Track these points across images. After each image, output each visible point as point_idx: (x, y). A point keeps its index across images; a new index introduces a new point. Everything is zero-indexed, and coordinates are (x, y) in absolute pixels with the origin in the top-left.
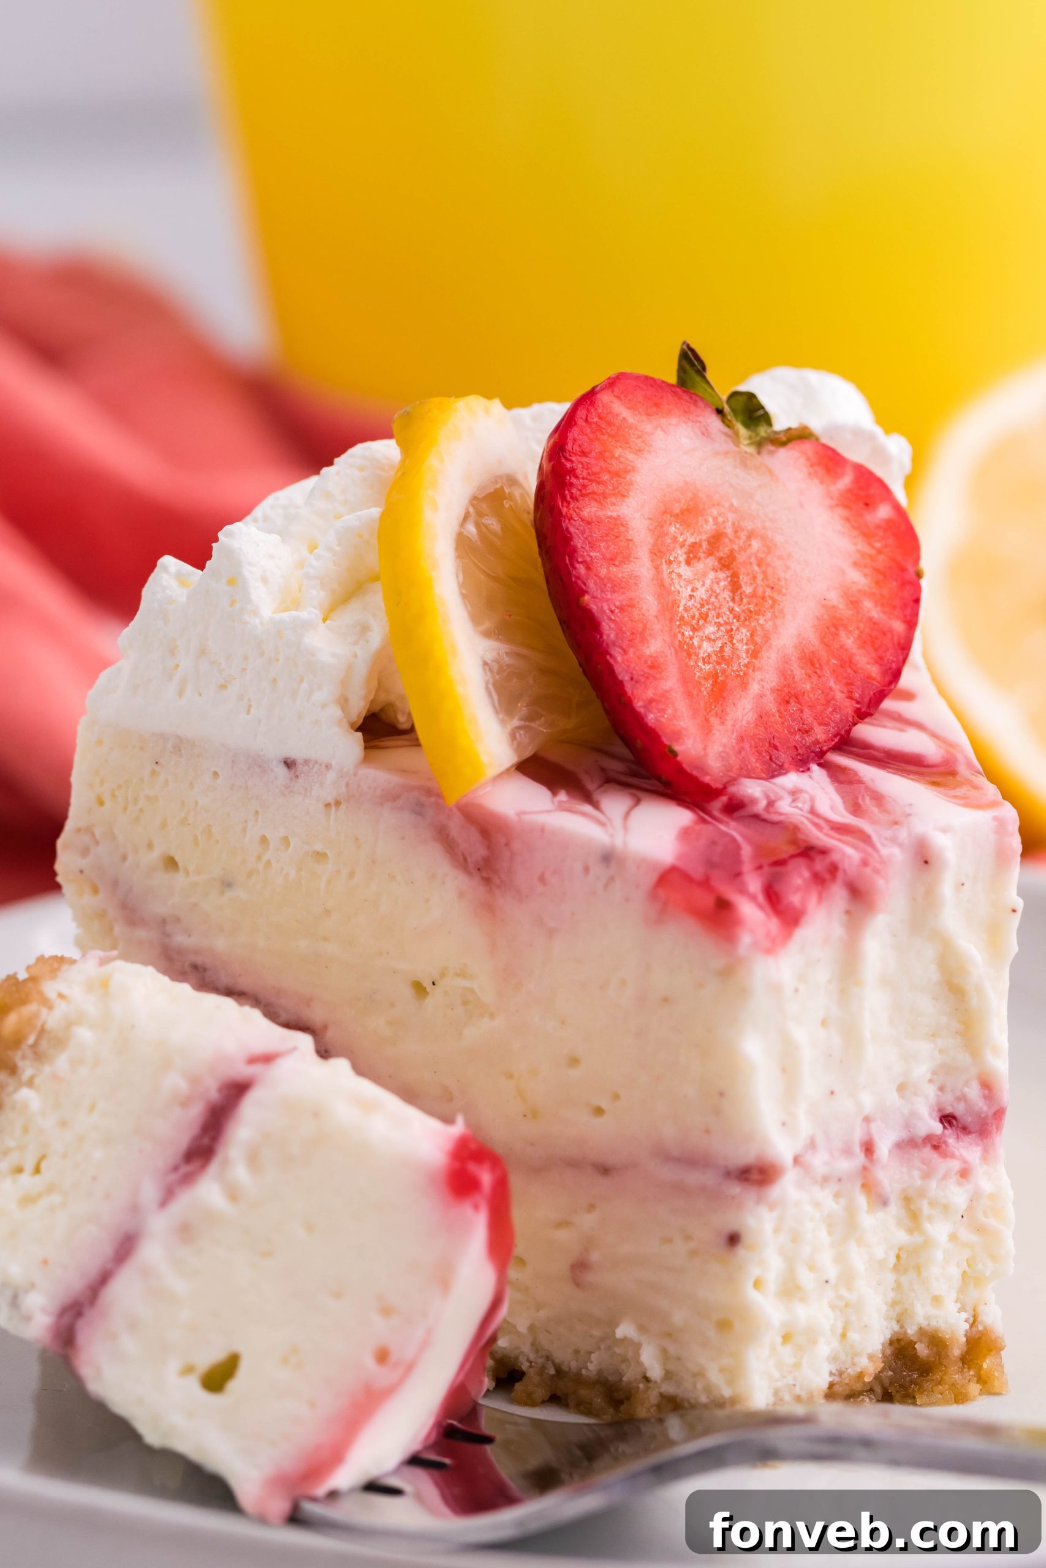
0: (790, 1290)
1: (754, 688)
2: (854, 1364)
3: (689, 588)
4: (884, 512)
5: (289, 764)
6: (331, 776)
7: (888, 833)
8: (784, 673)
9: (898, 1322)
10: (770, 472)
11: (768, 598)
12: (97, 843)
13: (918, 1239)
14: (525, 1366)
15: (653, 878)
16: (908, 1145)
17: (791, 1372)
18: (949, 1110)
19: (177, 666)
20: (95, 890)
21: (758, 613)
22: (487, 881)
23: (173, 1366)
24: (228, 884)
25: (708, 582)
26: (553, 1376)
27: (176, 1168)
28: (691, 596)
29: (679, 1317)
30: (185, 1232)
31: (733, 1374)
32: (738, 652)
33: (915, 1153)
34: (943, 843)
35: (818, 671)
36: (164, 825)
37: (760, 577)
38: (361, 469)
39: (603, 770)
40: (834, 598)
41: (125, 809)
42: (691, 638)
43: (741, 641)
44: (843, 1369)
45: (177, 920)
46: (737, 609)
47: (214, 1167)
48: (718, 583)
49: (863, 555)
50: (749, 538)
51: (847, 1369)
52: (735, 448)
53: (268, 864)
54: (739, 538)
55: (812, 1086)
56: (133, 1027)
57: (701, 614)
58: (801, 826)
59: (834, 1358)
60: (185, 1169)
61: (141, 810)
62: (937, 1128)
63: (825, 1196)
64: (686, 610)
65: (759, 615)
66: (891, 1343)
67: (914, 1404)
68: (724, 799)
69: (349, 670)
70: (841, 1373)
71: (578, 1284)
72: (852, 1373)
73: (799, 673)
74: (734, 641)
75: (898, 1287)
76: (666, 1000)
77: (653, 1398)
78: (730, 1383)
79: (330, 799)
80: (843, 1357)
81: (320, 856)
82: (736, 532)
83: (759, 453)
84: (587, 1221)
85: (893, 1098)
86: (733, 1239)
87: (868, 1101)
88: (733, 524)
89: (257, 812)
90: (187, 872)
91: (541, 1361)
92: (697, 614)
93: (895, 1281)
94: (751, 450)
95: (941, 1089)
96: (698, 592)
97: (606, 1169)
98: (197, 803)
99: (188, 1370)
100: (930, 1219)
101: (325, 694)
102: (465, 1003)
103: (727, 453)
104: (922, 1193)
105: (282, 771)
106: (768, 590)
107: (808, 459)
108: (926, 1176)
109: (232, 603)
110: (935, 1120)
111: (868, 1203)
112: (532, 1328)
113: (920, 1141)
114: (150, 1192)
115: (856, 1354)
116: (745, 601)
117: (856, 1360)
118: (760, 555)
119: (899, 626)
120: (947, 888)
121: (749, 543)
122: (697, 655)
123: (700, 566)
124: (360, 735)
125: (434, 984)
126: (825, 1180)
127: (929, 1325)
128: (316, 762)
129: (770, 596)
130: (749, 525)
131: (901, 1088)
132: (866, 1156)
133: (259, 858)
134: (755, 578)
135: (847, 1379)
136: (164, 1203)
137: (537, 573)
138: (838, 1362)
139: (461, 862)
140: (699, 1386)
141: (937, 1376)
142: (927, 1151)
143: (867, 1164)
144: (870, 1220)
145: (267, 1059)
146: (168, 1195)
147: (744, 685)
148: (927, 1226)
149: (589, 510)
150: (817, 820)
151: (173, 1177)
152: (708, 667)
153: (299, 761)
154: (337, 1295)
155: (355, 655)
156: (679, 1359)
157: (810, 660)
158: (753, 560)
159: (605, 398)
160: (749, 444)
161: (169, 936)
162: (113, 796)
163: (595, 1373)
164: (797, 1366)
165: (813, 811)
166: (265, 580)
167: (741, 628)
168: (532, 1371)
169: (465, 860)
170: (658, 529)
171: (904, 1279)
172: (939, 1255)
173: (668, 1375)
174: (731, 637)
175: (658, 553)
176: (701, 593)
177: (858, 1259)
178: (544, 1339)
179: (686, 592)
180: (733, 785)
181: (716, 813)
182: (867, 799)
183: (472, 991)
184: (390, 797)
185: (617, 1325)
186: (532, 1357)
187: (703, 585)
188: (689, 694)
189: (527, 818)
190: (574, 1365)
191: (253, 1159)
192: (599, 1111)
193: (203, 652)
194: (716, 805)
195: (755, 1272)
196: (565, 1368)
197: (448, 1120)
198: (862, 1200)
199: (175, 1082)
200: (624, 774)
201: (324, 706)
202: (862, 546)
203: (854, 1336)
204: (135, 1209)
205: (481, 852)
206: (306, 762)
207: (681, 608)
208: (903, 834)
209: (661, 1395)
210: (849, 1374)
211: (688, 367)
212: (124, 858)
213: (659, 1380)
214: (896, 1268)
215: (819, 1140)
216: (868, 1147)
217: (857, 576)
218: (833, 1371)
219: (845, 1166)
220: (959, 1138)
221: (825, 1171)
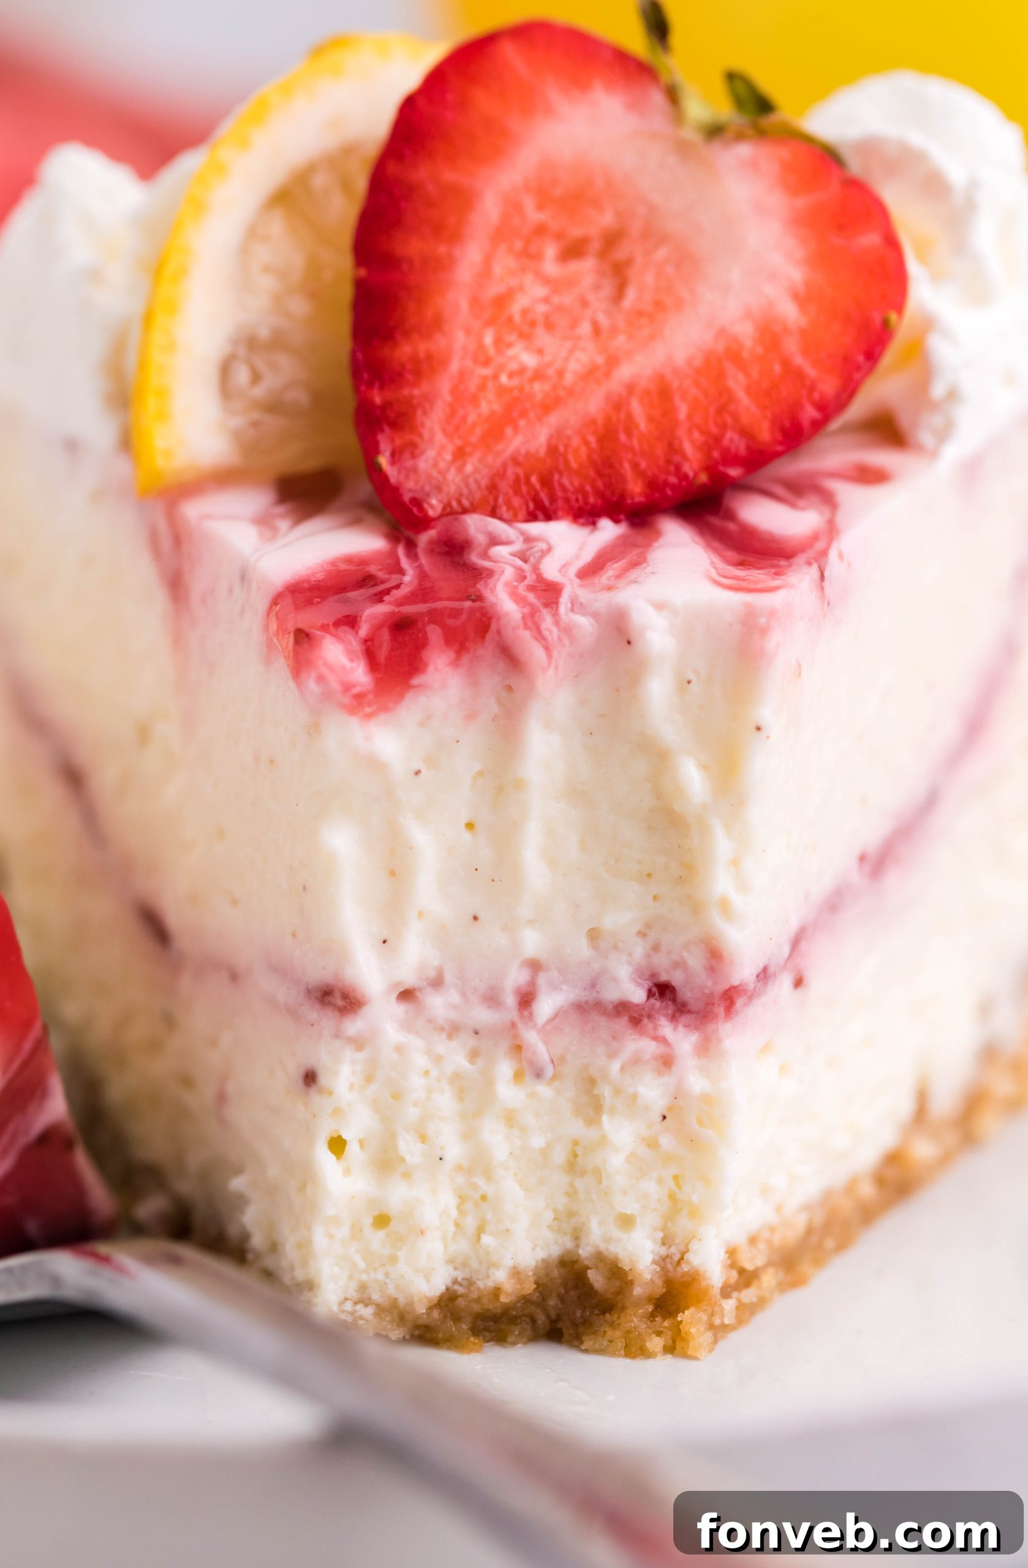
1: (560, 416)
2: (490, 1278)
9: (575, 1238)
13: (593, 1134)
16: (590, 1007)
17: (382, 1265)
18: (664, 978)
33: (599, 1019)
44: (469, 1278)
50: (659, 242)
51: (474, 1279)
54: (646, 241)
55: (429, 899)
62: (638, 995)
63: (456, 1055)
72: (481, 1287)
73: (636, 407)
75: (572, 1193)
80: (474, 1264)
82: (644, 233)
83: (707, 143)
85: (581, 948)
86: (310, 1079)
87: (532, 943)
93: (568, 1185)
94: (696, 137)
95: (655, 948)
97: (234, 975)
100: (612, 1111)
103: (656, 136)
104: (603, 1076)
108: (610, 1049)
110: (637, 986)
113: (611, 1007)
115: (493, 1266)
118: (666, 267)
121: (656, 249)
123: (578, 265)
126: (452, 1029)
127: (607, 1250)
129: (650, 315)
131: (594, 935)
132: (519, 1011)
135: (476, 1293)
138: (467, 1269)
141: (612, 1319)
142: (618, 1022)
143: (519, 1020)
150: (529, 574)
160: (698, 130)
164: (394, 1260)
165: (535, 566)
171: (579, 1184)
181: (417, 545)
195: (332, 1127)
198: (505, 1067)
203: (492, 1241)
210: (478, 1287)
214: (569, 1167)
215: (448, 977)
216: (526, 999)
217: (789, 311)
218: (460, 1279)
219: (483, 1016)
220: (673, 1018)
221: (452, 1015)
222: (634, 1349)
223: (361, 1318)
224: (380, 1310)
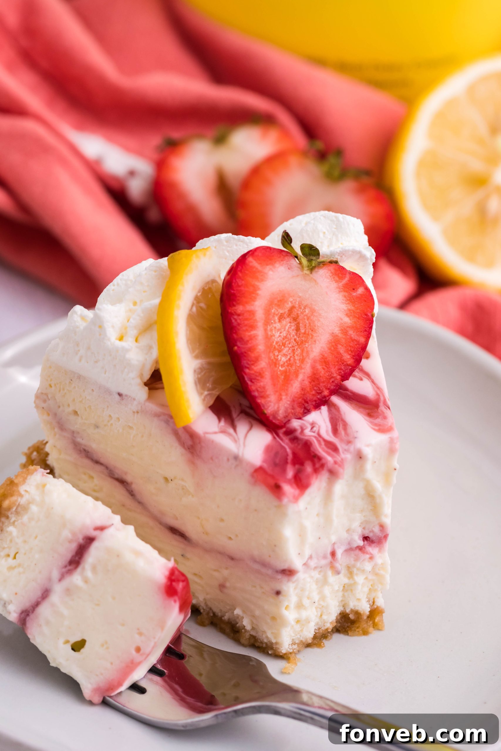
0: (300, 606)
1: (301, 377)
2: (324, 626)
3: (279, 333)
4: (361, 290)
5: (120, 395)
6: (135, 403)
7: (346, 447)
8: (313, 367)
9: (343, 606)
10: (315, 281)
11: (310, 335)
12: (49, 400)
13: (351, 582)
14: (202, 611)
15: (252, 470)
16: (350, 550)
17: (299, 633)
18: (366, 535)
19: (79, 351)
20: (49, 415)
21: (306, 341)
22: (192, 453)
23: (61, 641)
24: (97, 427)
25: (287, 328)
26: (212, 616)
27: (66, 567)
28: (279, 336)
29: (257, 613)
30: (68, 591)
31: (277, 635)
32: (296, 361)
33: (352, 552)
34: (368, 452)
35: (327, 366)
36: (74, 400)
37: (308, 325)
38: (155, 271)
39: (240, 405)
40: (337, 331)
41: (60, 391)
42: (278, 356)
43: (297, 355)
44: (320, 627)
45: (78, 433)
46: (297, 339)
47: (79, 569)
48: (291, 328)
49: (350, 310)
50: (305, 308)
51: (322, 627)
52: (301, 273)
53: (112, 424)
54: (301, 308)
55: (311, 538)
56: (52, 508)
57: (283, 343)
58: (313, 443)
59: (317, 624)
60: (69, 568)
61: (65, 393)
62: (361, 543)
63: (316, 574)
64: (277, 343)
65: (306, 342)
66: (340, 614)
67: (348, 635)
68: (284, 429)
69: (144, 366)
70: (319, 629)
71: (221, 591)
72: (323, 629)
73: (319, 367)
74: (295, 355)
75: (344, 596)
76: (256, 510)
77: (247, 636)
78: (275, 638)
79: (135, 410)
80: (320, 623)
81: (131, 428)
82: (299, 306)
83: (311, 273)
84: (226, 573)
85: (345, 535)
86: (278, 593)
87: (334, 539)
88: (299, 303)
89: (108, 407)
90: (82, 418)
91: (208, 610)
92: (281, 344)
93: (343, 594)
94: (308, 272)
95: (364, 528)
96: (282, 334)
97: (232, 559)
98: (86, 397)
99: (67, 642)
100: (357, 574)
101: (133, 374)
102: (183, 489)
103: (298, 276)
104: (354, 566)
105: (117, 397)
106: (310, 331)
107: (332, 273)
108: (356, 560)
109: (100, 335)
110: (360, 540)
111: (332, 573)
112: (205, 599)
113: (355, 548)
114: (56, 575)
115: (325, 622)
116: (301, 335)
117: (325, 624)
118: (309, 315)
119: (362, 340)
120: (369, 466)
121: (305, 310)
122: (279, 364)
123: (284, 322)
124: (147, 388)
125: (171, 480)
126: (315, 568)
127: (355, 608)
128: (130, 397)
129: (311, 334)
130: (305, 303)
131: (348, 531)
132: (332, 558)
133: (109, 421)
134: (305, 325)
135: (321, 631)
136: (60, 580)
137: (220, 323)
139: (182, 444)
140: (264, 636)
141: (358, 625)
142: (357, 552)
143: (332, 561)
144: (332, 579)
145: (102, 529)
146: (61, 578)
147: (297, 376)
148: (356, 578)
149: (240, 309)
150: (320, 439)
151: (64, 570)
152: (283, 369)
153: (124, 395)
154: (123, 625)
155: (146, 359)
156: (257, 625)
157: (324, 361)
158: (305, 317)
159: (250, 259)
160: (308, 270)
161: (75, 437)
162: (55, 385)
163: (227, 620)
164: (302, 631)
165: (319, 434)
166: (113, 327)
167: (298, 349)
168: (204, 613)
169: (184, 444)
170: (267, 312)
171: (346, 594)
172: (360, 587)
173: (253, 628)
174: (294, 353)
175: (267, 322)
176: (284, 334)
177: (327, 591)
178: (209, 604)
179: (277, 334)
180: (289, 423)
181: (281, 435)
182: (341, 425)
183: (186, 486)
184: (157, 415)
185: (235, 609)
186: (205, 608)
187: (285, 330)
188: (274, 385)
189: (207, 436)
190: (220, 614)
191: (94, 569)
192: (230, 538)
193: (89, 348)
194: (281, 432)
195: (286, 603)
196: (216, 614)
197: (169, 560)
198: (330, 573)
199: (66, 534)
200: (248, 407)
201: (133, 379)
202: (351, 307)
203: (325, 617)
204: (50, 579)
205: (190, 443)
206: (126, 396)
207: (274, 343)
208: (352, 448)
209: (250, 635)
210: (322, 629)
211: (285, 241)
212: (59, 407)
213: (249, 630)
214: (343, 590)
215: (313, 556)
216: (333, 554)
217: (347, 320)
218: (316, 629)
219: (323, 562)
220: (370, 545)
221: (315, 565)
222: (365, 633)
223: (295, 649)
224: (298, 644)
